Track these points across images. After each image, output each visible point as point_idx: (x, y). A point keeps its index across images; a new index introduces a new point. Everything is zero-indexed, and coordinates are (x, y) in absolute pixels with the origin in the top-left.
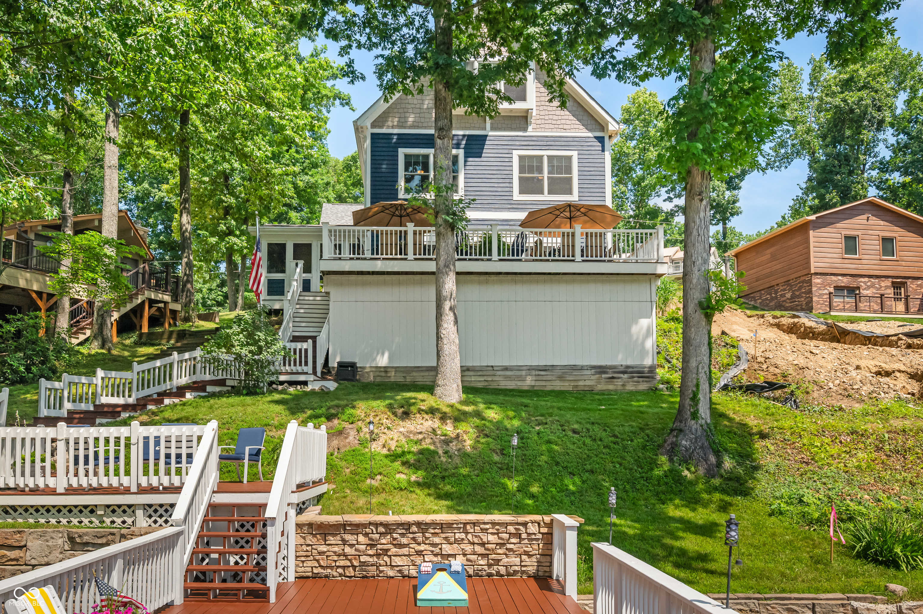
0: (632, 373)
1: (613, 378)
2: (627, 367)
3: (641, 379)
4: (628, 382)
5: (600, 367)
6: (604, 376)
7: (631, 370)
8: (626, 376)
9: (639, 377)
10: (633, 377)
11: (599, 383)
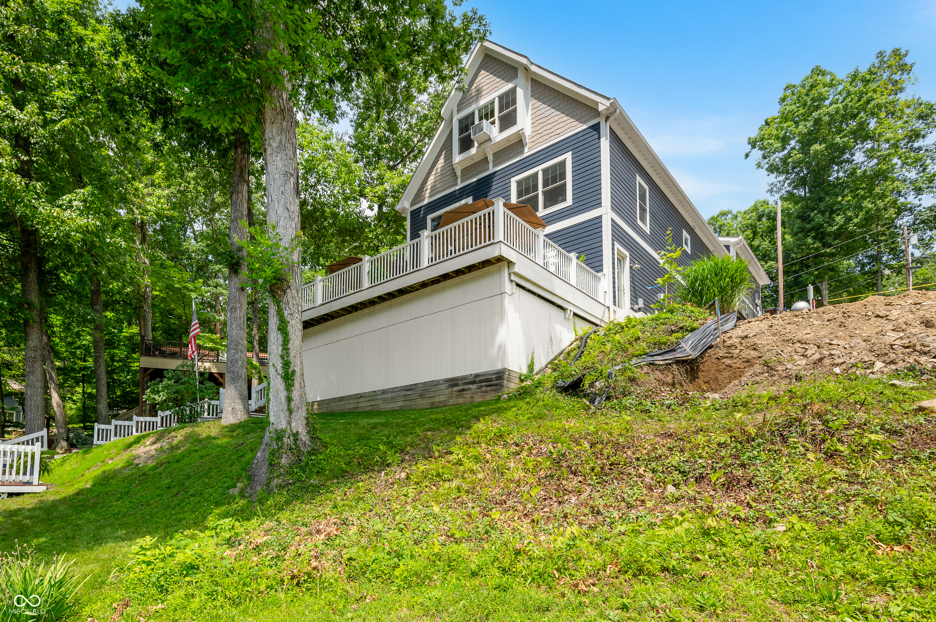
0: (480, 382)
1: (463, 390)
2: (477, 376)
3: (489, 388)
4: (476, 393)
5: (453, 379)
6: (455, 389)
7: (481, 378)
8: (473, 387)
9: (487, 386)
10: (482, 387)
11: (451, 397)
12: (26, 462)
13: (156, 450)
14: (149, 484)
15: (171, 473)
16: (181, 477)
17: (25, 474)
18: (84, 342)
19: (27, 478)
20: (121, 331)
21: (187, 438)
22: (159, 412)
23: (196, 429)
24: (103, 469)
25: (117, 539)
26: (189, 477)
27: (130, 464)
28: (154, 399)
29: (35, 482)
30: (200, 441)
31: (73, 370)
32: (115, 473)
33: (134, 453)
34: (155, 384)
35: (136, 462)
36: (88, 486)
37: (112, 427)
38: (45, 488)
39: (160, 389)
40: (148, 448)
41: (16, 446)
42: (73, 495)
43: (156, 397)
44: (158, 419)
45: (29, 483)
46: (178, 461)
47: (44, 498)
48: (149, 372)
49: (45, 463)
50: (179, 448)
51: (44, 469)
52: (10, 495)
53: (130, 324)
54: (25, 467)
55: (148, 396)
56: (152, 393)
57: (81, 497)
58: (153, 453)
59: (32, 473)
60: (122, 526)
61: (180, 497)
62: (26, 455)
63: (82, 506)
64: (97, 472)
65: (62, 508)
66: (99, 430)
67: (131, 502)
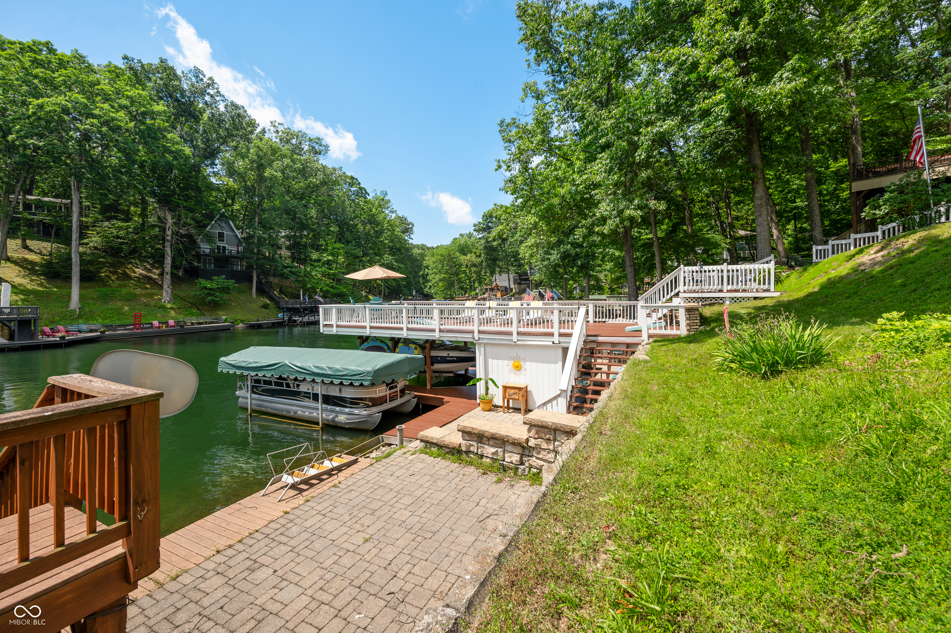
12: (764, 276)
13: (883, 256)
14: (879, 284)
15: (904, 274)
16: (918, 275)
17: (764, 284)
18: (795, 187)
19: (766, 287)
20: (827, 168)
21: (921, 242)
22: (880, 227)
23: (933, 231)
24: (827, 277)
25: (852, 324)
26: (929, 274)
27: (855, 270)
28: (875, 214)
29: (772, 289)
30: (941, 241)
31: (785, 211)
32: (842, 279)
33: (858, 261)
34: (874, 201)
35: (862, 268)
36: (816, 289)
37: (829, 247)
38: (779, 293)
39: (881, 203)
40: (873, 256)
41: (762, 265)
42: (804, 297)
43: (877, 212)
44: (879, 233)
45: (768, 290)
46: (912, 263)
47: (780, 299)
48: (863, 194)
49: (778, 276)
50: (912, 251)
51: (778, 281)
52: (755, 298)
53: (836, 159)
54: (764, 280)
55: (866, 213)
56: (872, 209)
57: (811, 298)
58: (880, 259)
59: (769, 283)
60: (856, 316)
61: (920, 292)
62: (764, 271)
63: (814, 303)
64: (823, 279)
65: (797, 305)
66: (817, 251)
67: (861, 299)
